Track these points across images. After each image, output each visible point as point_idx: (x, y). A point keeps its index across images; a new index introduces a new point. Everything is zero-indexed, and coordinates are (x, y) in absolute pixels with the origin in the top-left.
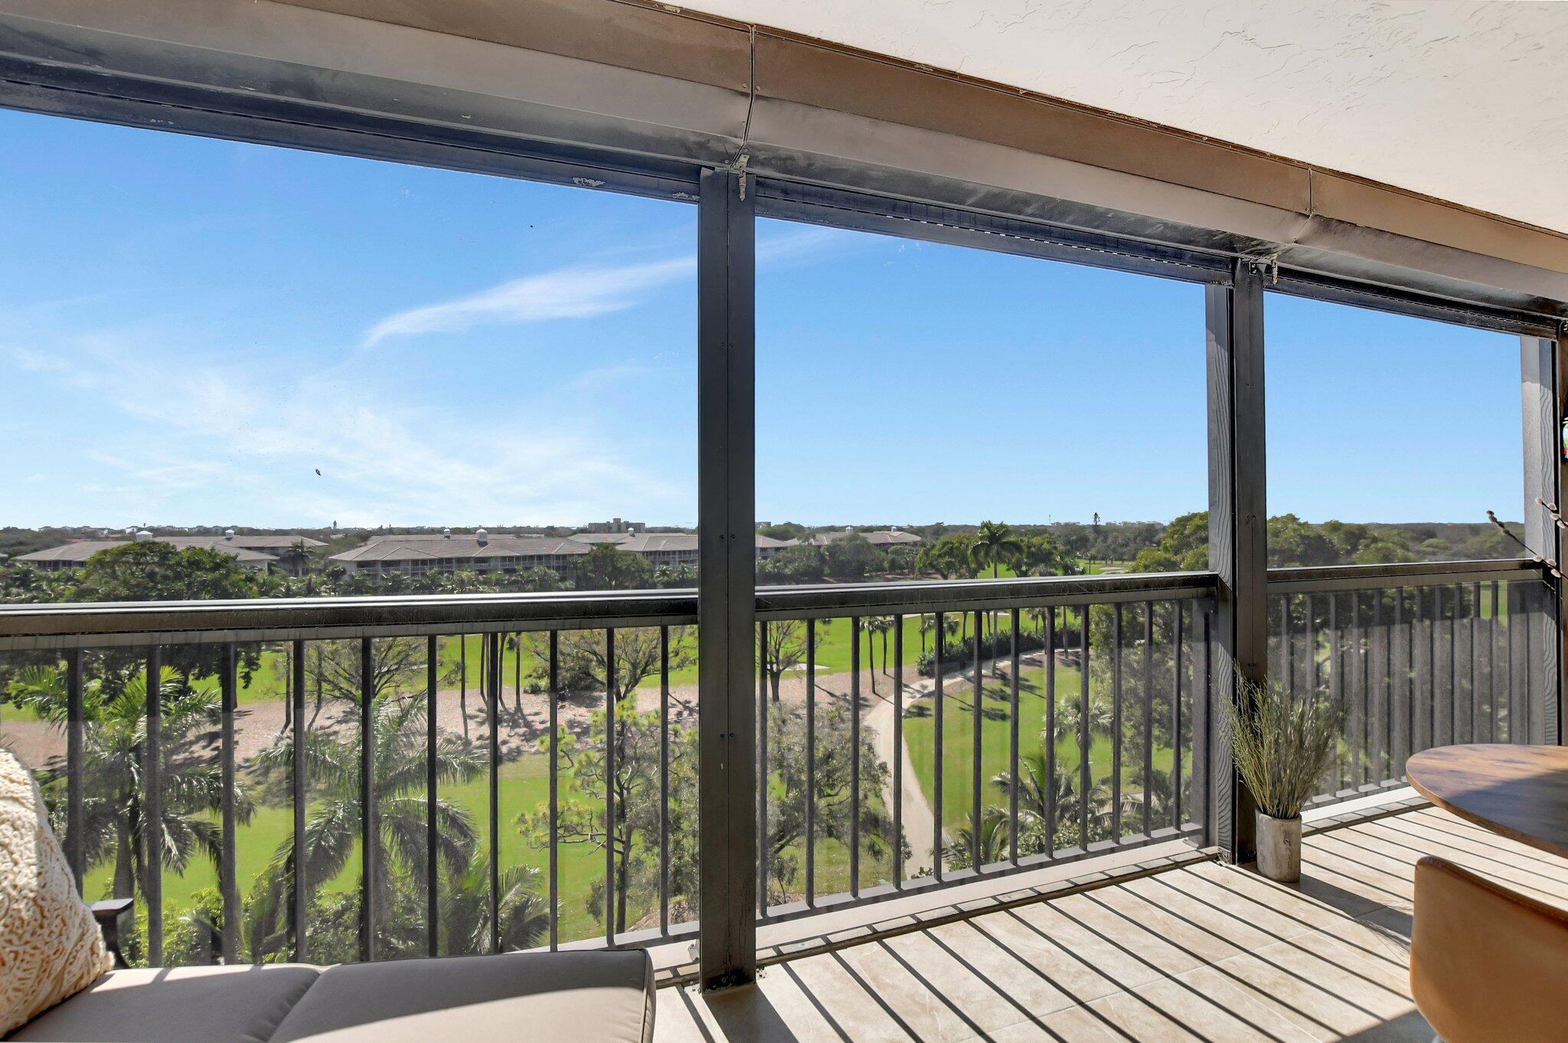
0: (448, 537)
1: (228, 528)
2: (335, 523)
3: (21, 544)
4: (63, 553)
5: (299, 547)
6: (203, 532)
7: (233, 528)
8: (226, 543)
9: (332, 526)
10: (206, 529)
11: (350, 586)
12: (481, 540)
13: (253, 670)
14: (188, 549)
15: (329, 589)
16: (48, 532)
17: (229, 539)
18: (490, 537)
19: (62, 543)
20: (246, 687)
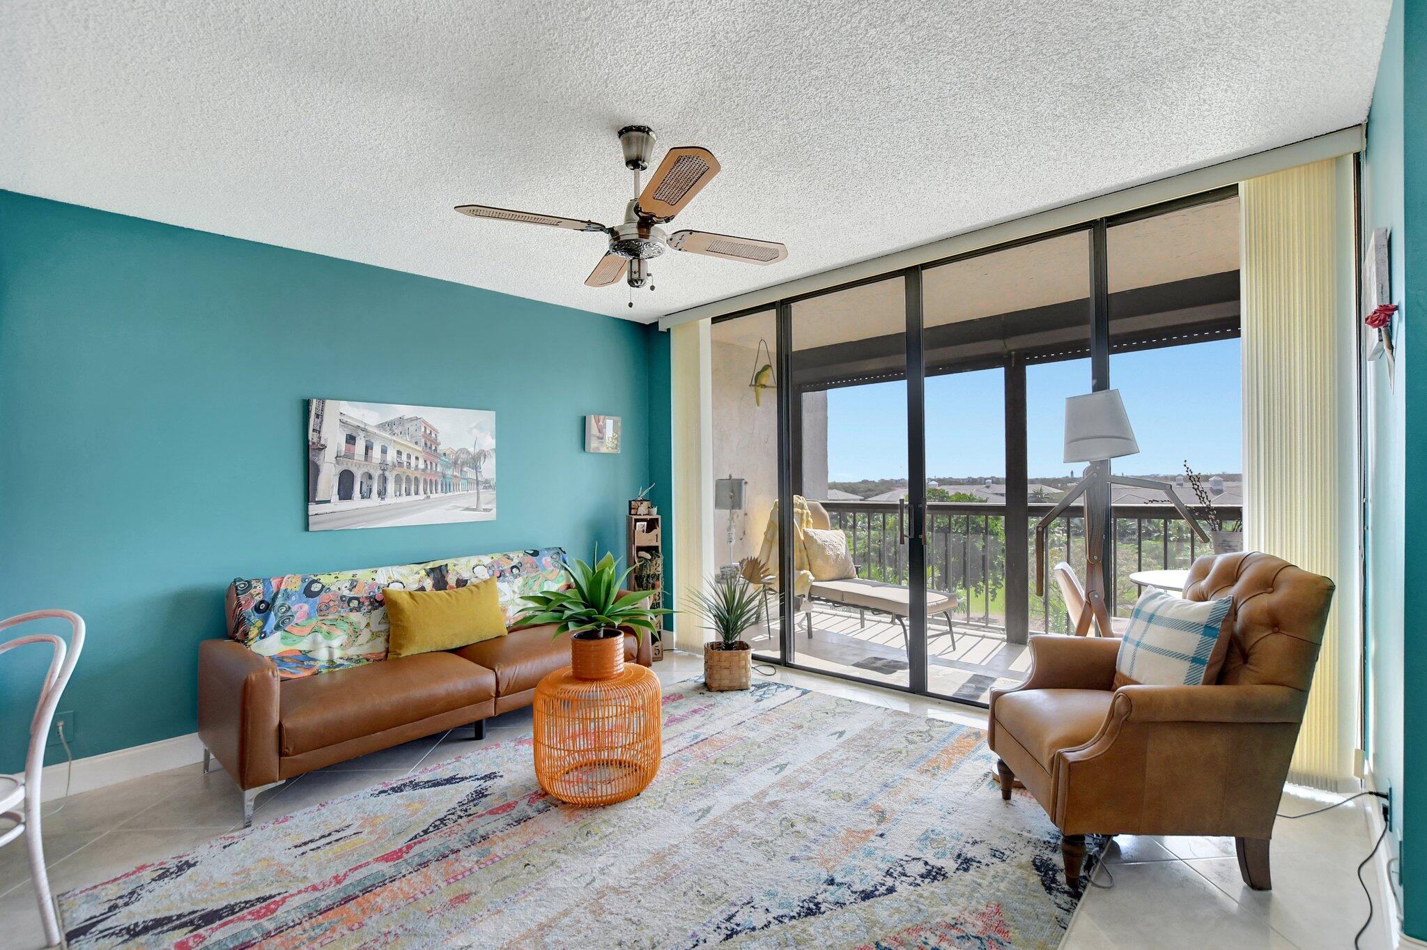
0: (1181, 485)
1: (988, 479)
2: (1072, 473)
3: (870, 490)
4: (889, 497)
5: (1038, 494)
6: (972, 482)
7: (992, 478)
8: (987, 490)
9: (1070, 476)
10: (973, 479)
11: (1080, 528)
12: (1215, 488)
13: (998, 587)
14: (956, 494)
15: (1062, 530)
16: (883, 482)
17: (988, 487)
18: (1226, 484)
19: (890, 490)
20: (992, 600)
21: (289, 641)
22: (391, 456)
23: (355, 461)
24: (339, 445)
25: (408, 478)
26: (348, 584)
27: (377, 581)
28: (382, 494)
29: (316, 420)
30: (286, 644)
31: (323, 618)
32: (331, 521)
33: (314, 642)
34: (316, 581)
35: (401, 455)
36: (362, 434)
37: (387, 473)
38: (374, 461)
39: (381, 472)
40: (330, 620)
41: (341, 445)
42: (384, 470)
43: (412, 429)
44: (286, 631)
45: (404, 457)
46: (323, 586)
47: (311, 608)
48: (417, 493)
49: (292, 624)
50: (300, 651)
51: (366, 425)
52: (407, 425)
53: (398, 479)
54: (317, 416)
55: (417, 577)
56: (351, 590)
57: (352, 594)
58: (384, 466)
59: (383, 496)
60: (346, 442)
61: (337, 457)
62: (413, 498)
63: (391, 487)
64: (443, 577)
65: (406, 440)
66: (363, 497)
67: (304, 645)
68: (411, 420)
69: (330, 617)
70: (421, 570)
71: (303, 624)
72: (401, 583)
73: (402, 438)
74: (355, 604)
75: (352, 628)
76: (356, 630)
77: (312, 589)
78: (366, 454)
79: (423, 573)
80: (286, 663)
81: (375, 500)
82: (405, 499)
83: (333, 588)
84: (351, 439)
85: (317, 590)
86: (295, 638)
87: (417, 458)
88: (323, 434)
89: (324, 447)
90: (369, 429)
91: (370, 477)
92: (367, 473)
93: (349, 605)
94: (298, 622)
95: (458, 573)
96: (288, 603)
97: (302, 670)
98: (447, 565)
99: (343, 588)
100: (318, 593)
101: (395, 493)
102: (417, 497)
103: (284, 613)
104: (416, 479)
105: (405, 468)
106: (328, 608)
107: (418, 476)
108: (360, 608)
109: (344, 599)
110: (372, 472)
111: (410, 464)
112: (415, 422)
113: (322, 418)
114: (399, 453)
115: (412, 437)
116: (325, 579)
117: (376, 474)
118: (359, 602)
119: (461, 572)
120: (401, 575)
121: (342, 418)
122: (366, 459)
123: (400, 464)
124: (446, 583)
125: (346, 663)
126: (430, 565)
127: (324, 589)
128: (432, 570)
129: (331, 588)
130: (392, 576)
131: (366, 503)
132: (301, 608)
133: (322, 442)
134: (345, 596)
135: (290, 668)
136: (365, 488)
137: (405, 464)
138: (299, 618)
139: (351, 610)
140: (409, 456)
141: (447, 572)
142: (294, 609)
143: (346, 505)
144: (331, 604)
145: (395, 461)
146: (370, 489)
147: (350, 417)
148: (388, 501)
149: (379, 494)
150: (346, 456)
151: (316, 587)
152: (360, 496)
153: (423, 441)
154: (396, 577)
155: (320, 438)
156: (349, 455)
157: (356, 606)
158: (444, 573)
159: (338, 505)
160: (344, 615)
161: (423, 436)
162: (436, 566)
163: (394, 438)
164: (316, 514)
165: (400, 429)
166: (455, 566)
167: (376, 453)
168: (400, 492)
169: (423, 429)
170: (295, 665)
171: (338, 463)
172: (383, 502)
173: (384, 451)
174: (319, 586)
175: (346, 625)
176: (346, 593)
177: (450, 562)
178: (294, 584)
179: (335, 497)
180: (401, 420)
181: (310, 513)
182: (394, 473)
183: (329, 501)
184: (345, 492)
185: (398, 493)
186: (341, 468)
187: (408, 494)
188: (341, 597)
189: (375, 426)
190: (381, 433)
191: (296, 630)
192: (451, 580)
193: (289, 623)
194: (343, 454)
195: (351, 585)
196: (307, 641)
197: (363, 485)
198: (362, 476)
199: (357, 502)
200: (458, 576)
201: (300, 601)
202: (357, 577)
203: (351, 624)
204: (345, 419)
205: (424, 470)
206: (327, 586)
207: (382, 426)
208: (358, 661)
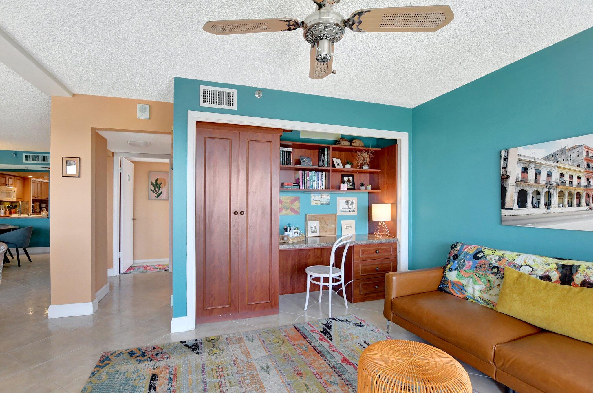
21: (459, 277)
22: (555, 178)
23: (528, 184)
24: (518, 174)
25: (570, 194)
26: (497, 258)
27: (515, 261)
28: (548, 205)
29: (504, 162)
30: (457, 277)
31: (477, 272)
32: (513, 220)
33: (468, 282)
34: (482, 252)
35: (564, 176)
36: (532, 166)
37: (551, 190)
38: (541, 182)
39: (547, 190)
40: (480, 274)
41: (518, 175)
42: (549, 188)
43: (574, 155)
44: (460, 272)
45: (567, 178)
46: (484, 255)
47: (473, 264)
48: (579, 205)
49: (463, 269)
50: (462, 284)
51: (535, 159)
52: (569, 154)
53: (561, 195)
54: (505, 159)
55: (547, 268)
56: (497, 262)
57: (496, 264)
58: (549, 185)
59: (549, 207)
60: (522, 172)
61: (517, 182)
62: (575, 208)
63: (555, 200)
64: (571, 274)
65: (569, 164)
66: (534, 207)
67: (464, 282)
68: (573, 148)
69: (480, 273)
70: (553, 263)
71: (467, 271)
72: (532, 267)
73: (564, 164)
74: (496, 270)
75: (489, 283)
76: (491, 286)
77: (478, 255)
78: (536, 178)
79: (555, 266)
80: (455, 287)
81: (542, 208)
82: (567, 209)
83: (488, 258)
84: (525, 170)
85: (480, 256)
86: (462, 276)
87: (579, 178)
88: (508, 169)
89: (509, 176)
90: (537, 161)
91: (539, 193)
92: (537, 191)
93: (492, 270)
94: (466, 269)
95: (587, 275)
96: (465, 259)
97: (460, 293)
98: (579, 266)
99: (493, 260)
100: (479, 258)
101: (559, 204)
102: (579, 208)
103: (462, 263)
104: (578, 194)
105: (568, 185)
106: (481, 267)
107: (581, 191)
108: (497, 273)
109: (491, 265)
110: (540, 190)
111: (572, 182)
112: (578, 149)
113: (507, 160)
114: (562, 175)
115: (574, 161)
116: (487, 252)
117: (543, 191)
118: (498, 270)
119: (590, 275)
120: (535, 262)
121: (519, 157)
122: (536, 182)
123: (563, 183)
124: (572, 280)
125: (481, 301)
126: (565, 262)
127: (484, 257)
128: (564, 266)
129: (487, 257)
130: (527, 261)
131: (536, 211)
132: (470, 263)
133: (508, 174)
134: (492, 264)
135: (456, 290)
136: (535, 201)
137: (568, 183)
138: (466, 268)
139: (492, 274)
140: (571, 177)
141: (577, 271)
142: (466, 262)
143: (522, 211)
144: (483, 266)
145: (559, 182)
146: (539, 202)
147: (525, 156)
148: (552, 210)
149: (546, 205)
150: (522, 181)
151: (480, 255)
152: (532, 206)
153: (585, 163)
154: (531, 262)
155: (506, 172)
156: (524, 180)
157: (496, 272)
158: (574, 271)
159: (517, 211)
160: (487, 274)
161: (585, 159)
162: (569, 264)
163: (558, 164)
164: (505, 216)
165: (563, 157)
166: (587, 268)
167: (543, 177)
168: (563, 203)
169: (585, 154)
170: (458, 289)
171: (517, 185)
172: (548, 211)
173: (549, 175)
174: (482, 254)
175: (486, 280)
176: (494, 263)
177: (583, 265)
178: (471, 250)
179: (516, 206)
180: (563, 151)
181: (502, 215)
182: (558, 190)
183: (512, 209)
184: (522, 203)
185: (561, 205)
186: (519, 188)
187: (571, 205)
188: (490, 264)
189: (542, 159)
190: (547, 163)
191: (463, 273)
192: (578, 278)
193: (462, 268)
194: (520, 180)
195: (498, 259)
196: (466, 280)
197: (534, 199)
198: (533, 193)
199: (529, 210)
200: (586, 278)
201: (470, 259)
202: (505, 255)
203: (489, 281)
204: (521, 158)
205: (586, 187)
206: (486, 256)
207: (547, 158)
208: (488, 303)
